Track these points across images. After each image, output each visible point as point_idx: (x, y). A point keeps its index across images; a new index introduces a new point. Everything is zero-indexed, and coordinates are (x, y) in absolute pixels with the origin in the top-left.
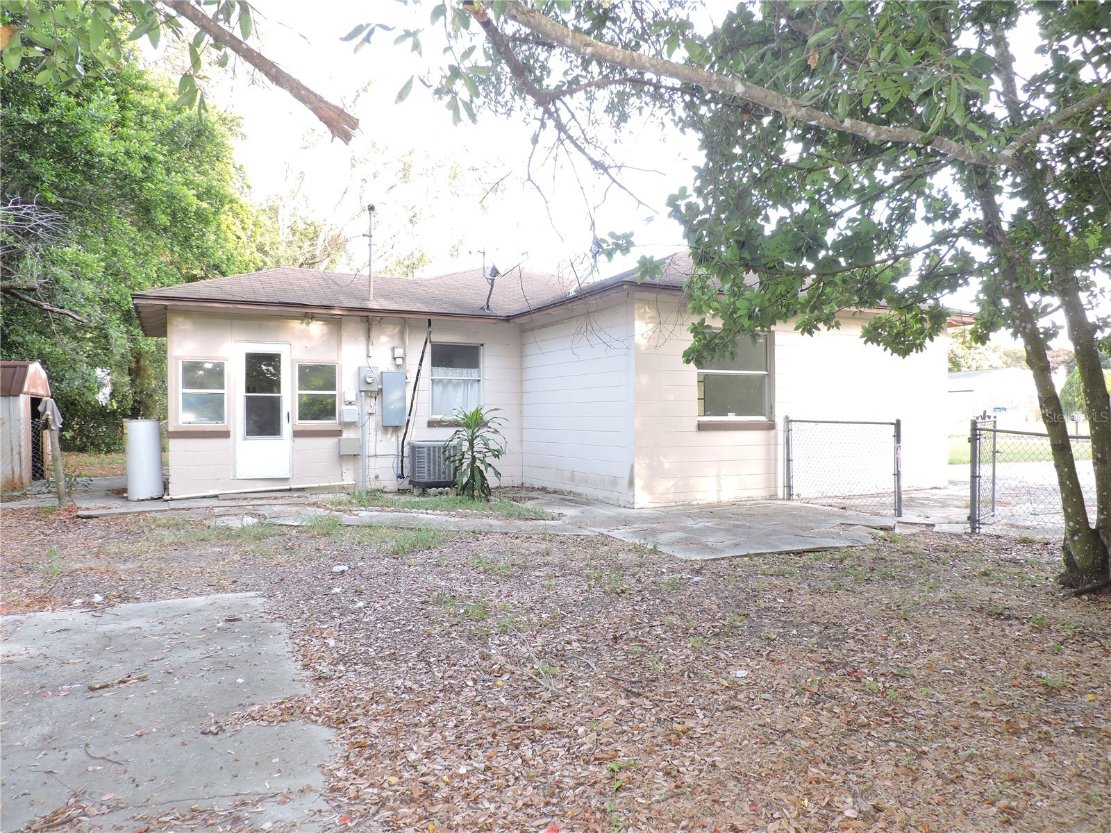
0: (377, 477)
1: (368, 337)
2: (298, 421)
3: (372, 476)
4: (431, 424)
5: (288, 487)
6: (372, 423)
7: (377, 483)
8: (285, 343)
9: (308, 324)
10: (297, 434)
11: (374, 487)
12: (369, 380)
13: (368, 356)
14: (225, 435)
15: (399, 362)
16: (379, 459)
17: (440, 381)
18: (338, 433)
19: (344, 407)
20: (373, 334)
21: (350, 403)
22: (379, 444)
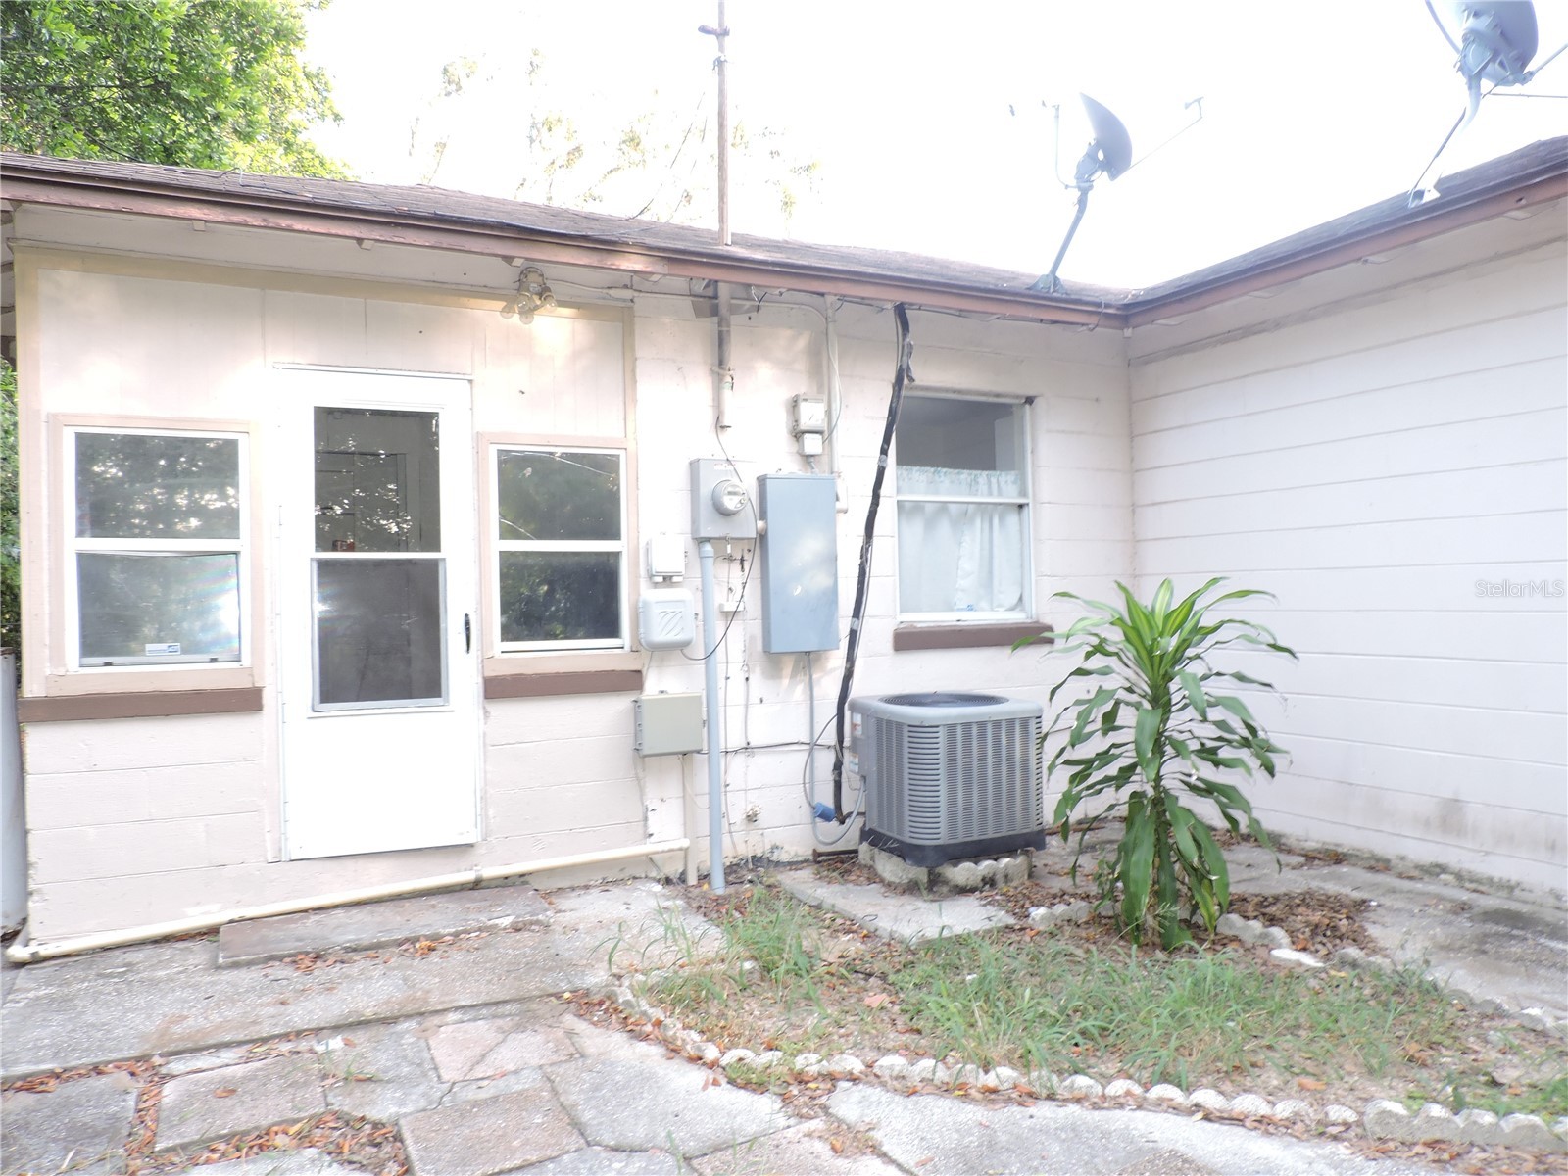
0: (751, 818)
1: (720, 363)
2: (498, 646)
3: (737, 816)
4: (908, 641)
5: (469, 876)
6: (738, 643)
7: (754, 837)
8: (447, 375)
9: (528, 312)
10: (498, 689)
11: (746, 851)
12: (731, 503)
13: (720, 426)
14: (245, 701)
15: (812, 444)
16: (761, 760)
17: (918, 507)
18: (628, 681)
19: (648, 594)
20: (735, 355)
21: (668, 579)
22: (756, 710)
